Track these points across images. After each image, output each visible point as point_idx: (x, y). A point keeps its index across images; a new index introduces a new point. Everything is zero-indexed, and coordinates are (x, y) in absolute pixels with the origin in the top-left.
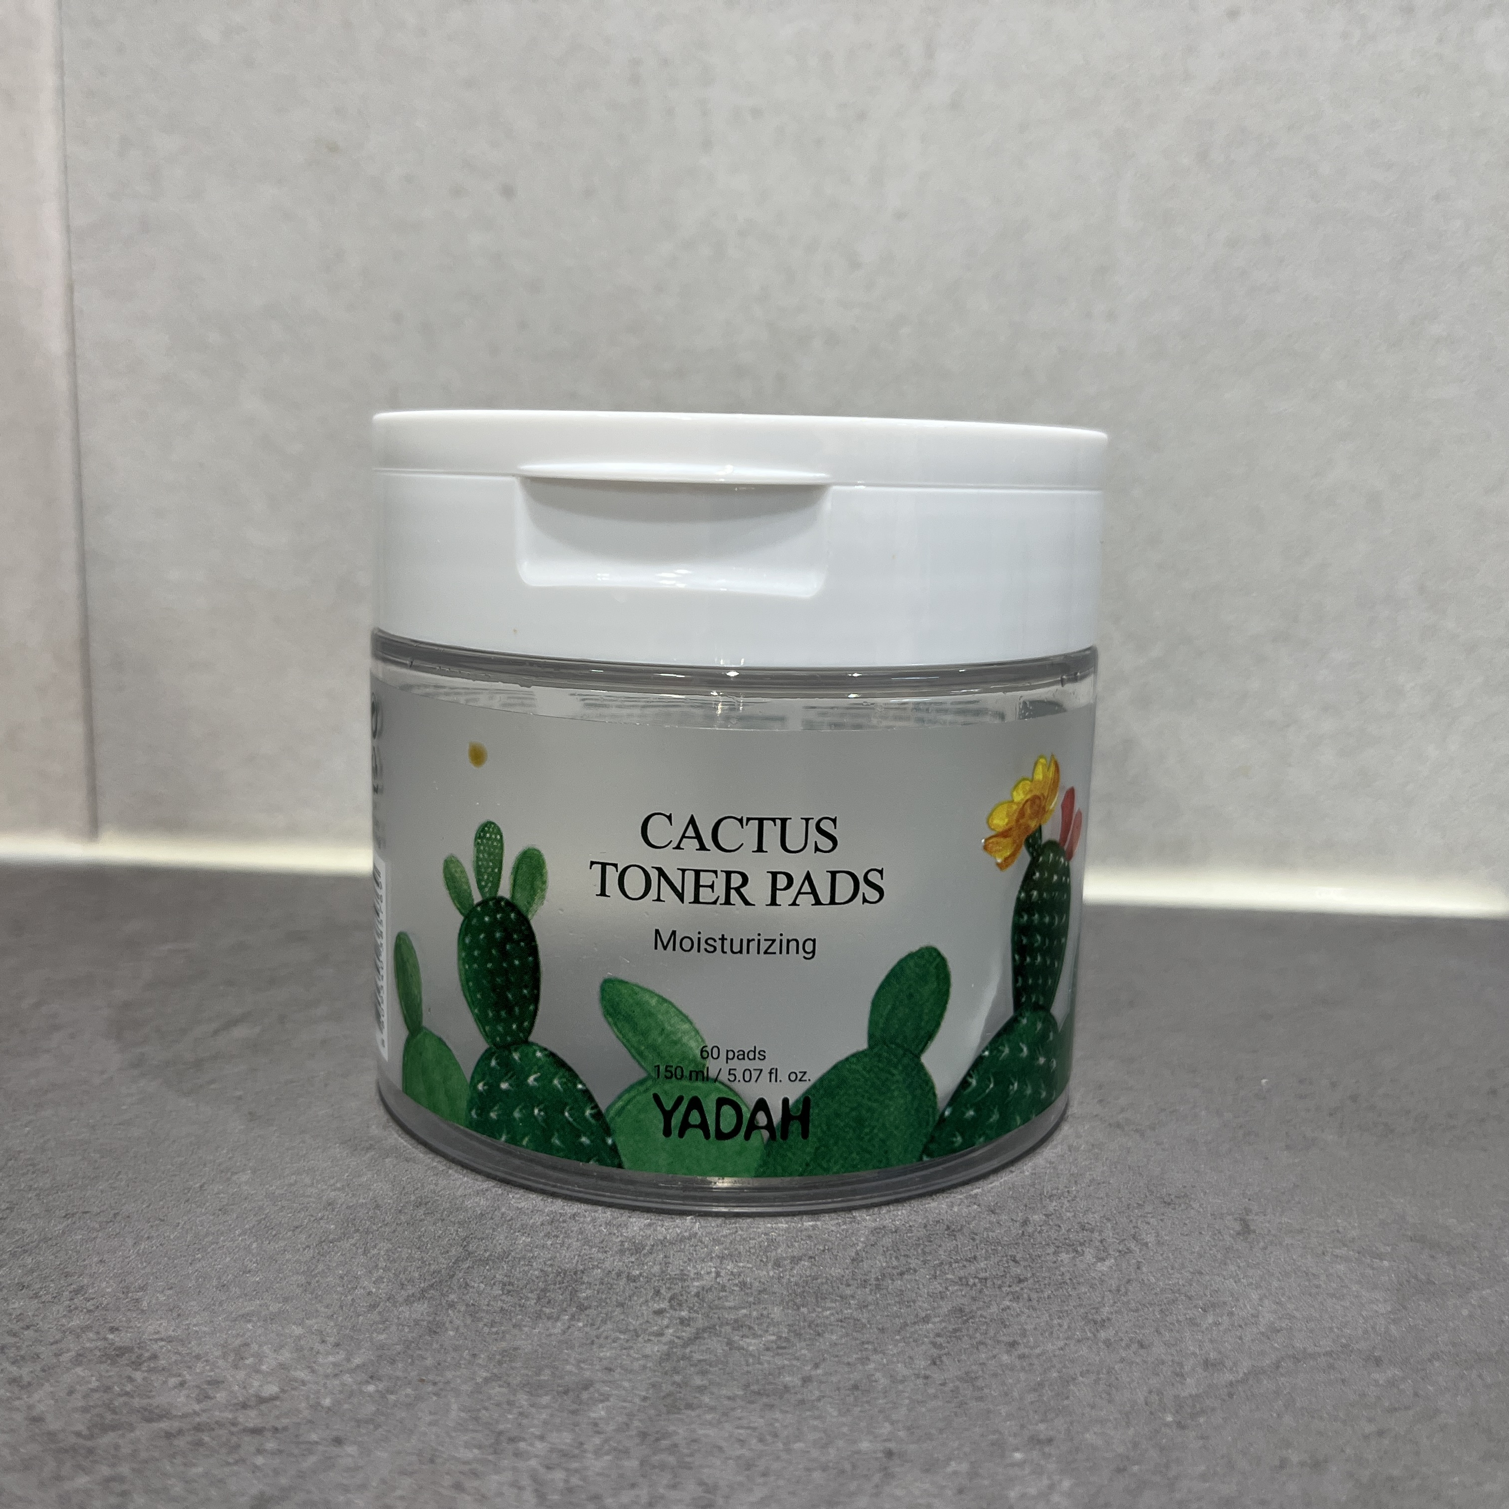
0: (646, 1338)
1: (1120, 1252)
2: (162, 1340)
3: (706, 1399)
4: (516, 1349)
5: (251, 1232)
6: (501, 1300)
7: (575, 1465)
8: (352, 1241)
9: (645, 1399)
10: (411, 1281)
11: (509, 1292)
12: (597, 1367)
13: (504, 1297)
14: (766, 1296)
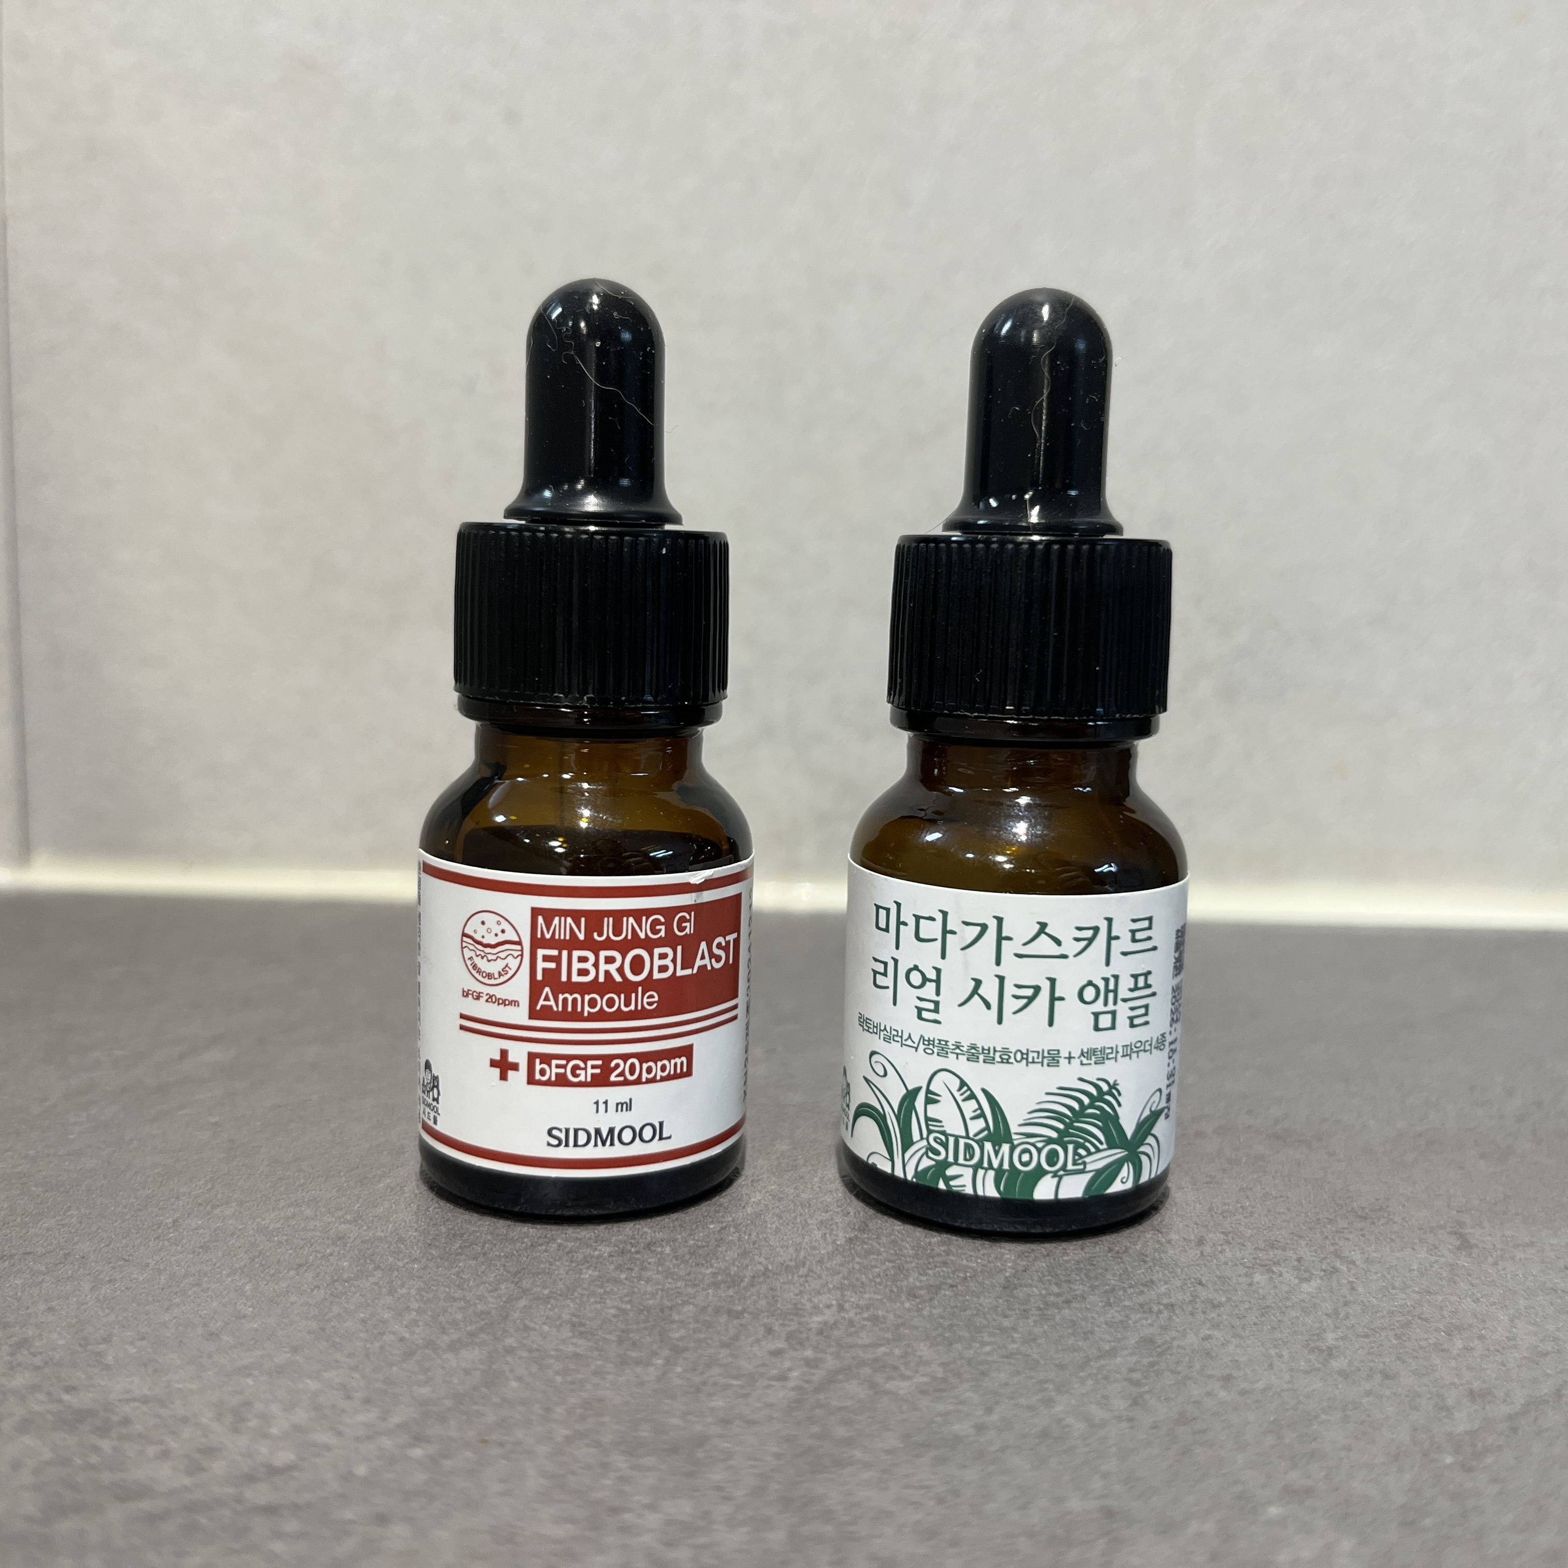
0: (766, 1383)
1: (1324, 1271)
2: (134, 1400)
3: (858, 1454)
4: (600, 1400)
5: (243, 1272)
6: (573, 1344)
7: (702, 1540)
8: (372, 1280)
9: (778, 1456)
10: (454, 1323)
11: (581, 1333)
12: (710, 1420)
13: (574, 1341)
14: (907, 1331)
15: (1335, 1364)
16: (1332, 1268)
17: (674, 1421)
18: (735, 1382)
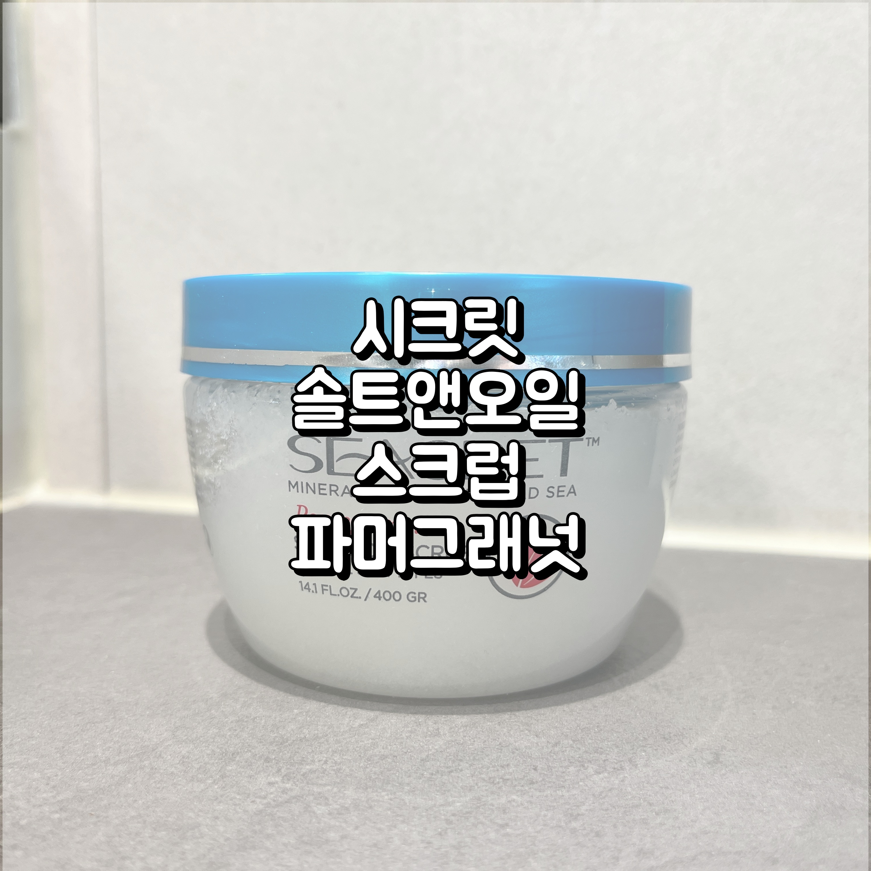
0: (253, 799)
4: (164, 799)
5: (50, 714)
8: (107, 724)
9: (228, 839)
10: (127, 751)
11: (184, 762)
12: (209, 816)
13: (177, 766)
14: (349, 779)
15: (574, 824)
16: (621, 768)
17: (191, 814)
18: (238, 797)
